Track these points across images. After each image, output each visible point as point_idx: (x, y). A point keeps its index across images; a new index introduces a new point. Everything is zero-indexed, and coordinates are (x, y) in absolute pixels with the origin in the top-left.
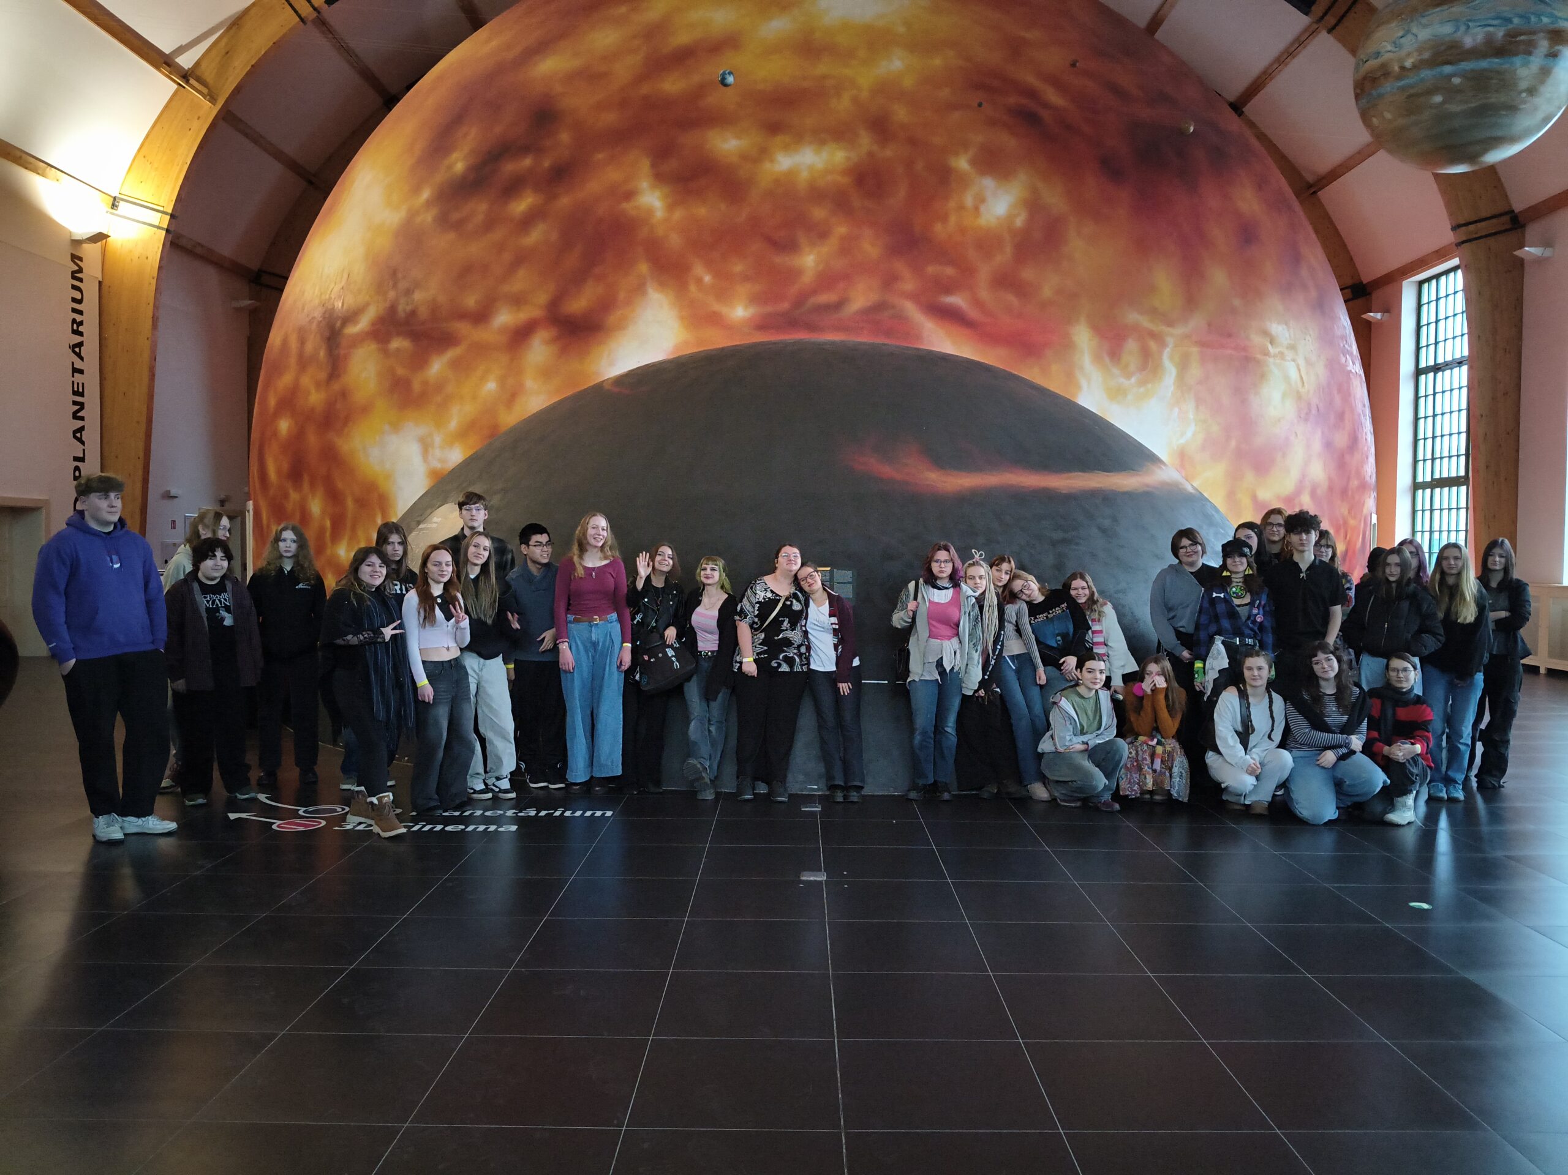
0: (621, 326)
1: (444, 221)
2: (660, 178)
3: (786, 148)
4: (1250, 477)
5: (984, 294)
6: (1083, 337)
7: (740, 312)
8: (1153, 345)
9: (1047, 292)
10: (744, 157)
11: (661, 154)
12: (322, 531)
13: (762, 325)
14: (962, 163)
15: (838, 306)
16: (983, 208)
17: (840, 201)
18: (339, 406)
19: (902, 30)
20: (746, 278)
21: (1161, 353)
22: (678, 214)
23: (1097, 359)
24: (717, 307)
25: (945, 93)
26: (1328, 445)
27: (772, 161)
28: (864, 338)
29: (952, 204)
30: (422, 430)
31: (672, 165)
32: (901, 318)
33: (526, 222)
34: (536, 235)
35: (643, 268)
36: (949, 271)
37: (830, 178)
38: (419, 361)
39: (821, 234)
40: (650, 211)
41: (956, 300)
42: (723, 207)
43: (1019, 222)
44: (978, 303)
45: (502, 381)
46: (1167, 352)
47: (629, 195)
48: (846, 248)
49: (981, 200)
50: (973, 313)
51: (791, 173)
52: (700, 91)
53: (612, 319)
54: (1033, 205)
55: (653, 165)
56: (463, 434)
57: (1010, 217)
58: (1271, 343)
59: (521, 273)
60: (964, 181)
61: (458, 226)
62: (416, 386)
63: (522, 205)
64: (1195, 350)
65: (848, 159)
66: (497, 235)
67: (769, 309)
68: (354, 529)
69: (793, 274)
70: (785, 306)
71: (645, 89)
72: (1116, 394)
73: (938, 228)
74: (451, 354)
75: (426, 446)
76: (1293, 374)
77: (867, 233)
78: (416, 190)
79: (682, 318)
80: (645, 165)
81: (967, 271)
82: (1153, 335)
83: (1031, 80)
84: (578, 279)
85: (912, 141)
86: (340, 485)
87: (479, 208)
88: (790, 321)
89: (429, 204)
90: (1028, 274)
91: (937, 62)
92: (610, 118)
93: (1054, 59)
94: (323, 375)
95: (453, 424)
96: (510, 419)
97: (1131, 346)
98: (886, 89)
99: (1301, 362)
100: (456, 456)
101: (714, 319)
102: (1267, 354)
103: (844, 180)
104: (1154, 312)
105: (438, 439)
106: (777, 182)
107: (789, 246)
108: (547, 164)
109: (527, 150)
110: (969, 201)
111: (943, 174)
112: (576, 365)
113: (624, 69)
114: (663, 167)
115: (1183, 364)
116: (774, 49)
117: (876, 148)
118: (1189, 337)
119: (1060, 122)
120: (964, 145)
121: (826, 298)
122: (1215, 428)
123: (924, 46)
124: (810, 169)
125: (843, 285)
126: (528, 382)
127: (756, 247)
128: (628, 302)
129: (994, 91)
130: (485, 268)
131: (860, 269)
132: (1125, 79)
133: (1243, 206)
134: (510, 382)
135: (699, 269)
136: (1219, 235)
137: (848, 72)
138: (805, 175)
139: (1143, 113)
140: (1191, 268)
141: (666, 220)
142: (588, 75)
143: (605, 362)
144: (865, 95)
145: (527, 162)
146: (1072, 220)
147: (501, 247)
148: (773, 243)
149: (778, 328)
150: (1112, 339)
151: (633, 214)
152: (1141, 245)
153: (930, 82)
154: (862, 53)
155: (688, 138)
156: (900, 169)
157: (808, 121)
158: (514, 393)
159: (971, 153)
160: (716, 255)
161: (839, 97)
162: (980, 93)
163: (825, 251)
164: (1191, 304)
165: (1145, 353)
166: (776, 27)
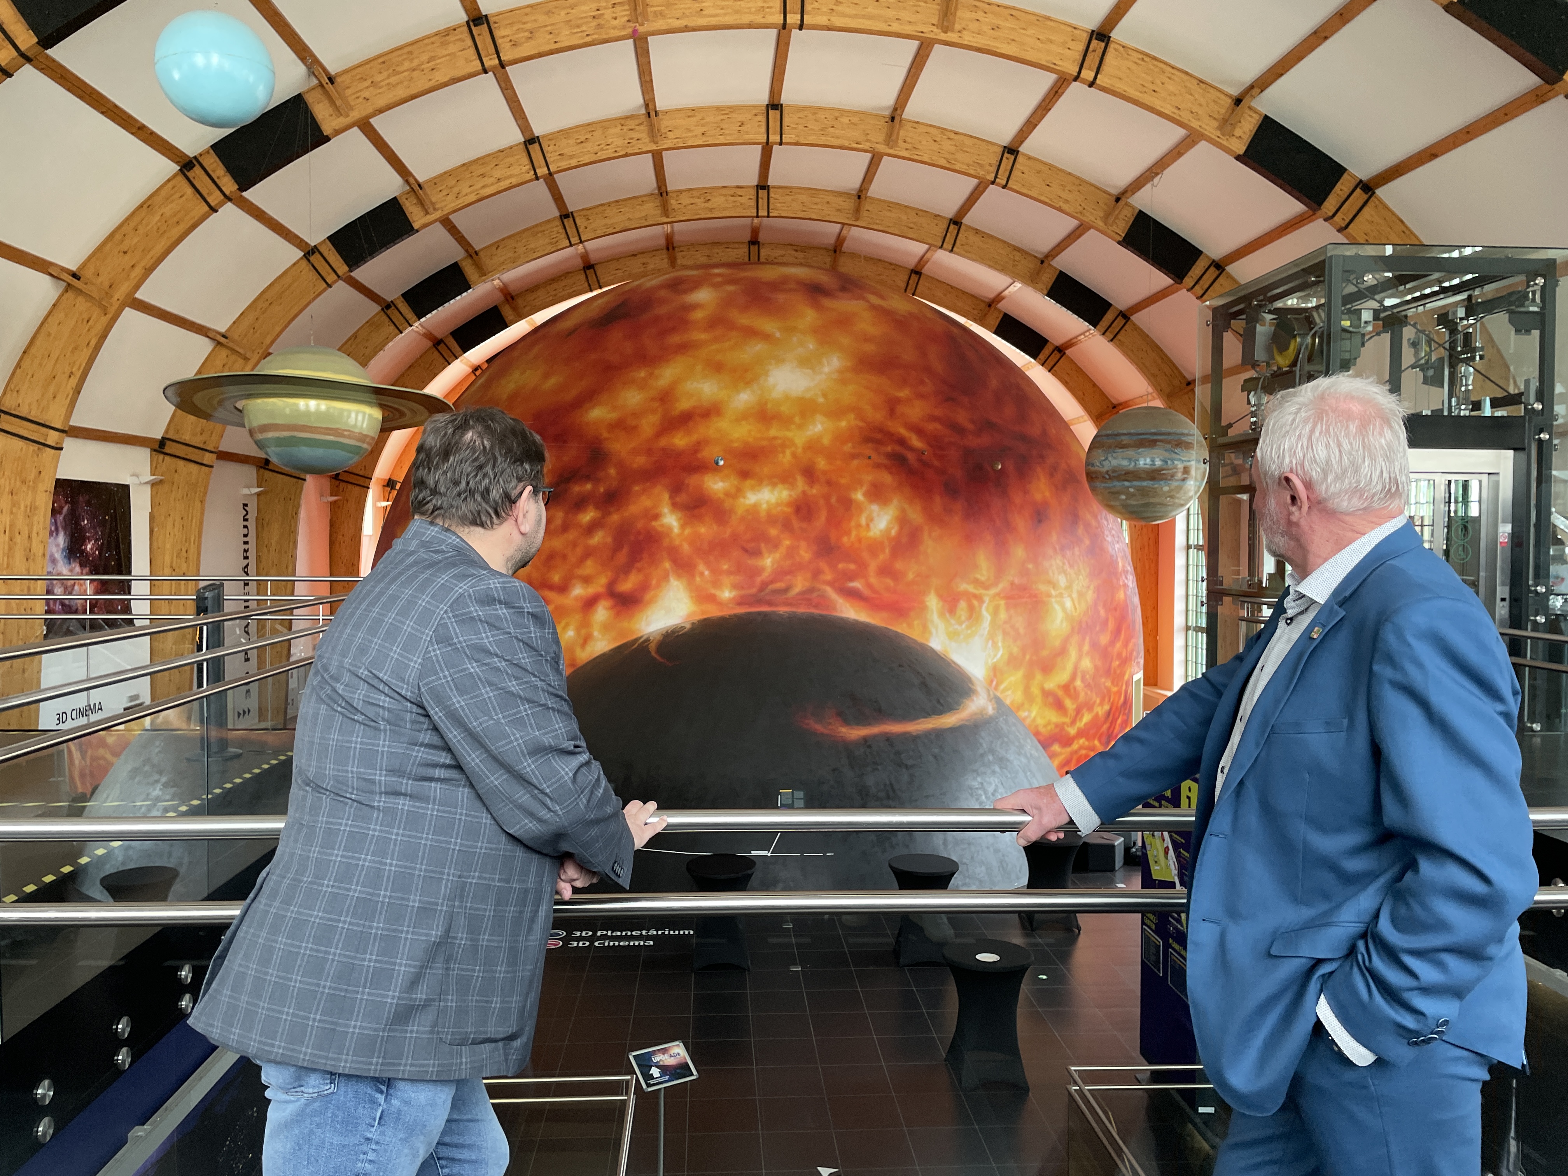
0: (652, 601)
2: (675, 506)
3: (753, 488)
4: (1039, 677)
5: (873, 580)
6: (933, 602)
7: (726, 594)
8: (975, 603)
9: (911, 576)
10: (727, 494)
11: (676, 489)
13: (740, 602)
14: (859, 496)
15: (786, 590)
16: (872, 525)
17: (787, 526)
19: (821, 400)
20: (729, 573)
21: (980, 607)
22: (687, 531)
23: (941, 615)
24: (713, 591)
25: (848, 448)
27: (744, 498)
28: (802, 610)
29: (853, 524)
31: (683, 498)
32: (823, 596)
34: (598, 538)
35: (667, 565)
36: (852, 567)
37: (779, 509)
39: (775, 545)
40: (670, 528)
41: (856, 584)
42: (715, 527)
43: (893, 532)
44: (870, 586)
45: (578, 630)
46: (985, 605)
47: (657, 517)
48: (791, 553)
49: (870, 519)
50: (866, 592)
51: (756, 506)
52: (698, 446)
53: (648, 596)
54: (902, 520)
55: (671, 498)
57: (888, 530)
58: (1054, 588)
59: (589, 563)
60: (860, 509)
63: (588, 516)
64: (1002, 602)
65: (790, 496)
66: (571, 535)
67: (743, 592)
69: (758, 571)
70: (754, 591)
71: (663, 442)
72: (953, 635)
73: (845, 539)
76: (1068, 604)
77: (803, 544)
79: (692, 597)
80: (666, 496)
81: (863, 566)
82: (975, 596)
83: (903, 431)
84: (626, 570)
85: (829, 483)
88: (759, 601)
90: (899, 565)
91: (844, 424)
92: (640, 461)
93: (916, 411)
96: (585, 655)
97: (963, 605)
98: (812, 446)
99: (1075, 595)
101: (712, 599)
102: (1049, 596)
103: (788, 510)
104: (977, 582)
106: (747, 511)
107: (757, 553)
108: (602, 490)
109: (588, 478)
110: (863, 521)
111: (847, 504)
112: (625, 624)
113: (649, 425)
114: (678, 499)
115: (995, 612)
116: (743, 417)
117: (807, 488)
118: (998, 594)
119: (920, 460)
120: (860, 483)
121: (779, 585)
122: (1015, 650)
123: (836, 412)
124: (768, 502)
125: (788, 577)
126: (596, 634)
127: (736, 553)
128: (658, 586)
129: (879, 442)
130: (564, 557)
131: (799, 567)
132: (962, 417)
133: (1038, 497)
134: (583, 632)
135: (702, 567)
136: (1021, 522)
137: (789, 434)
138: (764, 506)
139: (973, 442)
140: (1001, 551)
141: (679, 535)
142: (622, 426)
143: (643, 624)
144: (800, 451)
145: (589, 486)
146: (926, 528)
147: (575, 545)
148: (746, 551)
149: (750, 604)
150: (951, 602)
151: (660, 529)
152: (969, 539)
153: (840, 438)
154: (797, 419)
155: (693, 480)
156: (822, 502)
157: (766, 470)
158: (586, 640)
159: (864, 489)
160: (712, 558)
161: (784, 452)
162: (870, 445)
163: (777, 555)
164: (1000, 572)
165: (971, 609)
166: (744, 398)
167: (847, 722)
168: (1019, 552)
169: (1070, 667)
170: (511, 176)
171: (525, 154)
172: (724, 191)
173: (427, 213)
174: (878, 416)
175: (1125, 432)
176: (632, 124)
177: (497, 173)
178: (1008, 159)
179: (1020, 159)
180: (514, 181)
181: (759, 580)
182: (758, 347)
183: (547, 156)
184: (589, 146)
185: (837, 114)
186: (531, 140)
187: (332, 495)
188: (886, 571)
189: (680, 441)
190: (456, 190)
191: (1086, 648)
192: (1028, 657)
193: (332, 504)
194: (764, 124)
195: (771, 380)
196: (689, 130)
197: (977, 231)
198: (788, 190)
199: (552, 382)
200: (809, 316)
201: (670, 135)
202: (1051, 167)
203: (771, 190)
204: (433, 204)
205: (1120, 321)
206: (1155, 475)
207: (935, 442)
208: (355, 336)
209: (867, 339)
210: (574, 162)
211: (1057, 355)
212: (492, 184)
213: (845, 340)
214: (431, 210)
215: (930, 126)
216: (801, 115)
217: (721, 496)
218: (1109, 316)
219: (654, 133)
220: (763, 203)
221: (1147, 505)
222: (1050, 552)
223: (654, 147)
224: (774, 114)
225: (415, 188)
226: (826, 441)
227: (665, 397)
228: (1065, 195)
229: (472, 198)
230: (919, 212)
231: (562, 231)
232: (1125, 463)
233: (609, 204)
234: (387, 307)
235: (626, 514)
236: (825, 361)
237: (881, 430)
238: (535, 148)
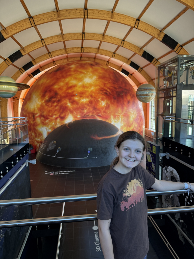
0: (67, 118)
1: (46, 104)
2: (70, 102)
3: (82, 99)
4: (129, 128)
6: (112, 117)
7: (79, 116)
8: (119, 116)
9: (108, 113)
10: (78, 100)
11: (70, 99)
12: (34, 137)
13: (81, 118)
14: (100, 100)
15: (88, 115)
16: (102, 104)
17: (88, 105)
18: (35, 124)
19: (93, 84)
20: (79, 113)
22: (72, 106)
23: (113, 119)
24: (76, 116)
25: (98, 92)
26: (137, 122)
28: (91, 119)
29: (99, 104)
30: (46, 127)
31: (71, 101)
32: (94, 116)
33: (56, 106)
34: (57, 108)
35: (69, 112)
36: (99, 111)
38: (45, 120)
39: (86, 108)
40: (69, 106)
41: (100, 114)
42: (76, 105)
43: (105, 106)
44: (102, 114)
45: (55, 123)
46: (120, 117)
47: (67, 104)
48: (89, 109)
49: (102, 103)
50: (101, 115)
52: (73, 92)
53: (66, 117)
54: (107, 104)
55: (69, 101)
56: (51, 128)
57: (105, 105)
59: (56, 112)
60: (100, 102)
61: (48, 106)
62: (45, 123)
63: (55, 104)
64: (123, 116)
65: (89, 100)
66: (53, 107)
67: (81, 116)
68: (38, 137)
69: (84, 113)
70: (83, 116)
71: (67, 91)
72: (115, 122)
73: (98, 107)
74: (48, 120)
75: (47, 129)
76: (133, 116)
77: (91, 108)
78: (42, 100)
79: (73, 117)
80: (68, 100)
81: (101, 111)
82: (119, 115)
83: (106, 89)
84: (62, 113)
85: (95, 98)
86: (36, 132)
87: (50, 104)
88: (84, 117)
89: (44, 102)
90: (106, 111)
91: (97, 88)
92: (63, 95)
93: (109, 85)
94: (33, 120)
95: (49, 127)
96: (56, 127)
97: (117, 117)
98: (92, 92)
99: (134, 115)
100: (50, 131)
101: (76, 117)
102: (130, 115)
103: (88, 102)
104: (119, 113)
105: (48, 129)
106: (82, 103)
107: (83, 110)
108: (57, 100)
109: (55, 98)
110: (101, 104)
111: (98, 101)
112: (62, 122)
113: (65, 88)
114: (70, 101)
115: (122, 118)
116: (80, 87)
117: (91, 99)
118: (122, 115)
119: (109, 93)
120: (100, 97)
121: (87, 115)
122: (125, 124)
123: (95, 86)
124: (85, 101)
125: (89, 113)
126: (58, 123)
127: (80, 110)
128: (67, 115)
129: (103, 91)
130: (52, 111)
131: (90, 112)
132: (116, 86)
133: (128, 99)
134: (56, 123)
135: (74, 112)
136: (126, 103)
137: (88, 90)
138: (84, 102)
139: (118, 90)
140: (123, 108)
141: (71, 107)
142: (60, 89)
143: (65, 121)
144: (90, 92)
145: (55, 99)
146: (111, 105)
147: (53, 109)
148: (82, 109)
149: (83, 118)
150: (115, 117)
151: (67, 106)
152: (118, 106)
153: (96, 90)
154: (89, 87)
155: (72, 98)
156: (94, 101)
157: (84, 96)
158: (56, 124)
159: (101, 98)
160: (76, 111)
161: (87, 93)
162: (101, 91)
163: (87, 110)
164: (122, 111)
165: (118, 117)
166: (80, 84)
167: (99, 137)
168: (125, 108)
169: (133, 126)
170: (39, 46)
171: (41, 42)
172: (76, 48)
173: (25, 53)
174: (102, 86)
175: (142, 88)
176: (59, 36)
177: (36, 45)
178: (123, 42)
179: (125, 42)
180: (40, 47)
181: (84, 114)
182: (82, 75)
183: (45, 42)
184: (52, 40)
185: (94, 34)
186: (42, 39)
187: (13, 101)
188: (104, 112)
189: (70, 91)
190: (30, 48)
191: (136, 123)
192: (127, 125)
193: (14, 103)
194: (82, 36)
195: (85, 80)
196: (69, 37)
197: (118, 55)
198: (87, 48)
199: (48, 81)
200: (91, 69)
201: (66, 38)
202: (130, 43)
203: (84, 48)
204: (26, 51)
205: (141, 69)
206: (147, 95)
207: (112, 91)
208: (15, 74)
209: (100, 73)
210: (50, 43)
211: (131, 75)
212: (36, 47)
213: (97, 73)
214: (26, 52)
215: (110, 36)
216: (88, 34)
217: (77, 100)
218: (139, 69)
219: (63, 38)
220: (82, 50)
221: (146, 100)
222: (130, 108)
223: (63, 40)
224: (83, 34)
225: (22, 48)
226: (94, 91)
227: (67, 84)
228: (132, 48)
229: (33, 50)
230: (108, 51)
231: (49, 55)
232: (142, 93)
233: (56, 51)
234: (20, 69)
235: (62, 104)
236: (93, 77)
237: (103, 88)
238: (43, 41)
